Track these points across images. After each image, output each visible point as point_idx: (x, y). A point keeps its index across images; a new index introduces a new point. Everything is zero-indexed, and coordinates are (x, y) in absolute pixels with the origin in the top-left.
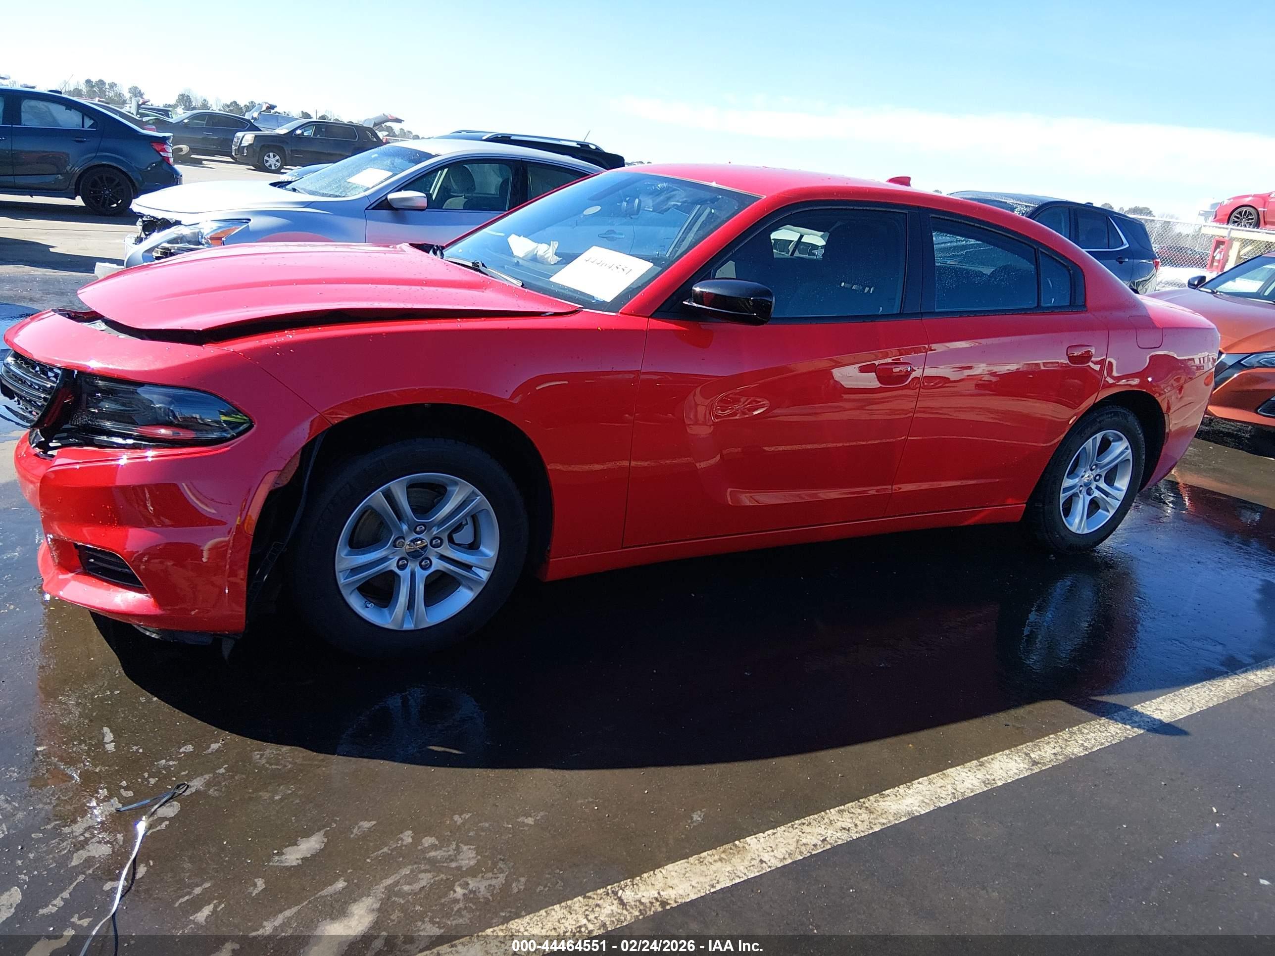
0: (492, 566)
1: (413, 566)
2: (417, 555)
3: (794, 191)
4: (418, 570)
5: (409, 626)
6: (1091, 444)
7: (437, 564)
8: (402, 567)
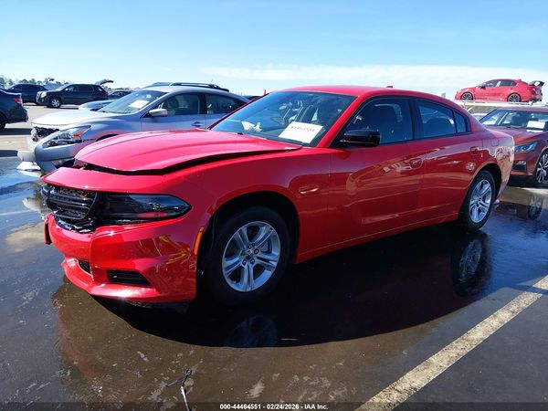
0: (278, 259)
1: (248, 263)
2: (249, 258)
3: (369, 93)
4: (250, 265)
5: (249, 290)
6: (478, 186)
7: (257, 261)
8: (244, 264)
